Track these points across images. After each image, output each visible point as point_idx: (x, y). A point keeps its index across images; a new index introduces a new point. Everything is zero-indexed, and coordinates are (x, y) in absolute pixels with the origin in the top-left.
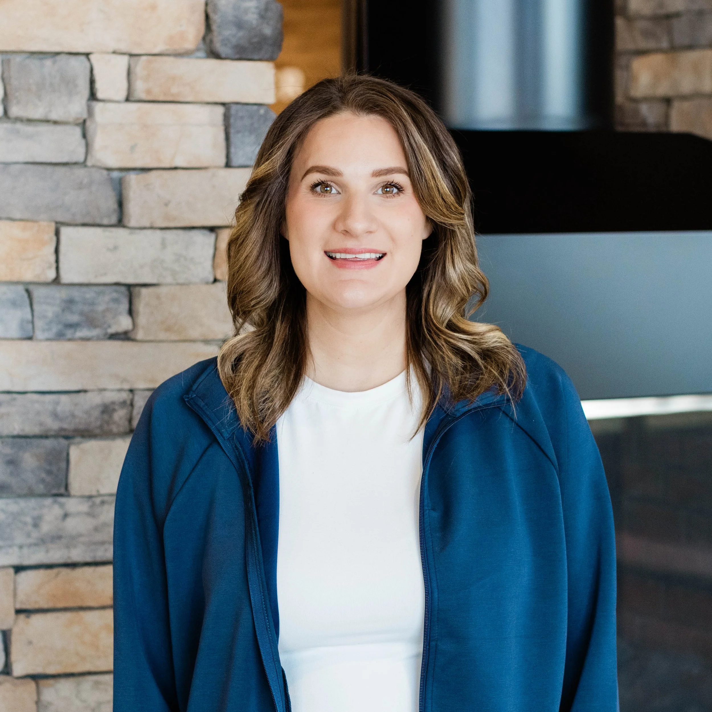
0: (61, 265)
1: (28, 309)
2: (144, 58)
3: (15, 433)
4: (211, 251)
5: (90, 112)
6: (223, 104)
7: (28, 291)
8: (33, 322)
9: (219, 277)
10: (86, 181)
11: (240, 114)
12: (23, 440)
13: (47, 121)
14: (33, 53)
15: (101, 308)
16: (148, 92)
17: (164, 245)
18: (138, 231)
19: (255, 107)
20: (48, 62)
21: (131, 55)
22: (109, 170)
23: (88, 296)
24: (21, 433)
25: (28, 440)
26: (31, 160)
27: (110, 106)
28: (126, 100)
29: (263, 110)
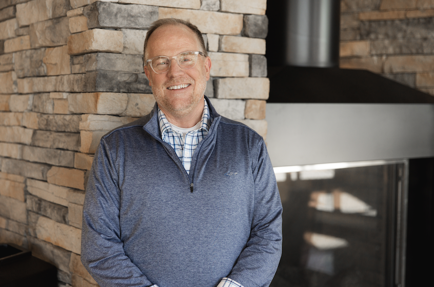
2: (225, 36)
4: (243, 108)
6: (248, 54)
9: (246, 117)
11: (255, 58)
16: (226, 48)
17: (229, 105)
18: (221, 100)
19: (259, 56)
21: (220, 35)
27: (213, 53)
28: (218, 51)
29: (262, 57)
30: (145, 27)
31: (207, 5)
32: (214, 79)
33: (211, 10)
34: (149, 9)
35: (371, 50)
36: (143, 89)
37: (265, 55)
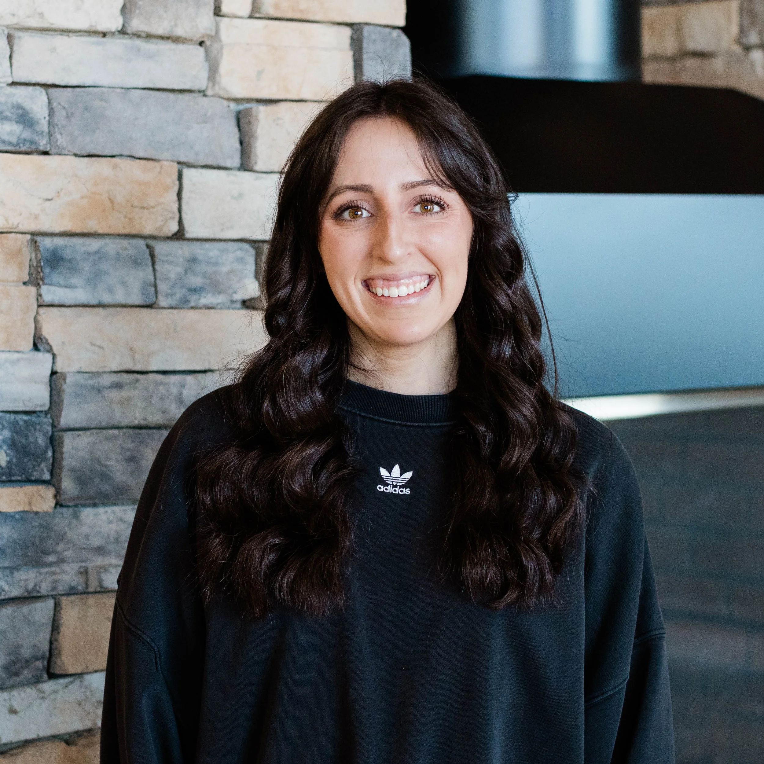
0: (184, 216)
1: (150, 268)
3: (136, 422)
5: (217, 28)
6: (351, 25)
7: (148, 246)
8: (155, 286)
10: (209, 113)
11: (373, 36)
12: (144, 431)
13: (169, 38)
15: (224, 269)
16: (277, 6)
18: (264, 175)
19: (388, 30)
22: (229, 99)
23: (211, 254)
24: (143, 423)
25: (150, 431)
26: (151, 86)
27: (236, 21)
28: (251, 17)
29: (396, 33)
32: (241, 107)
35: (742, 31)
36: (14, 140)
37: (405, 30)
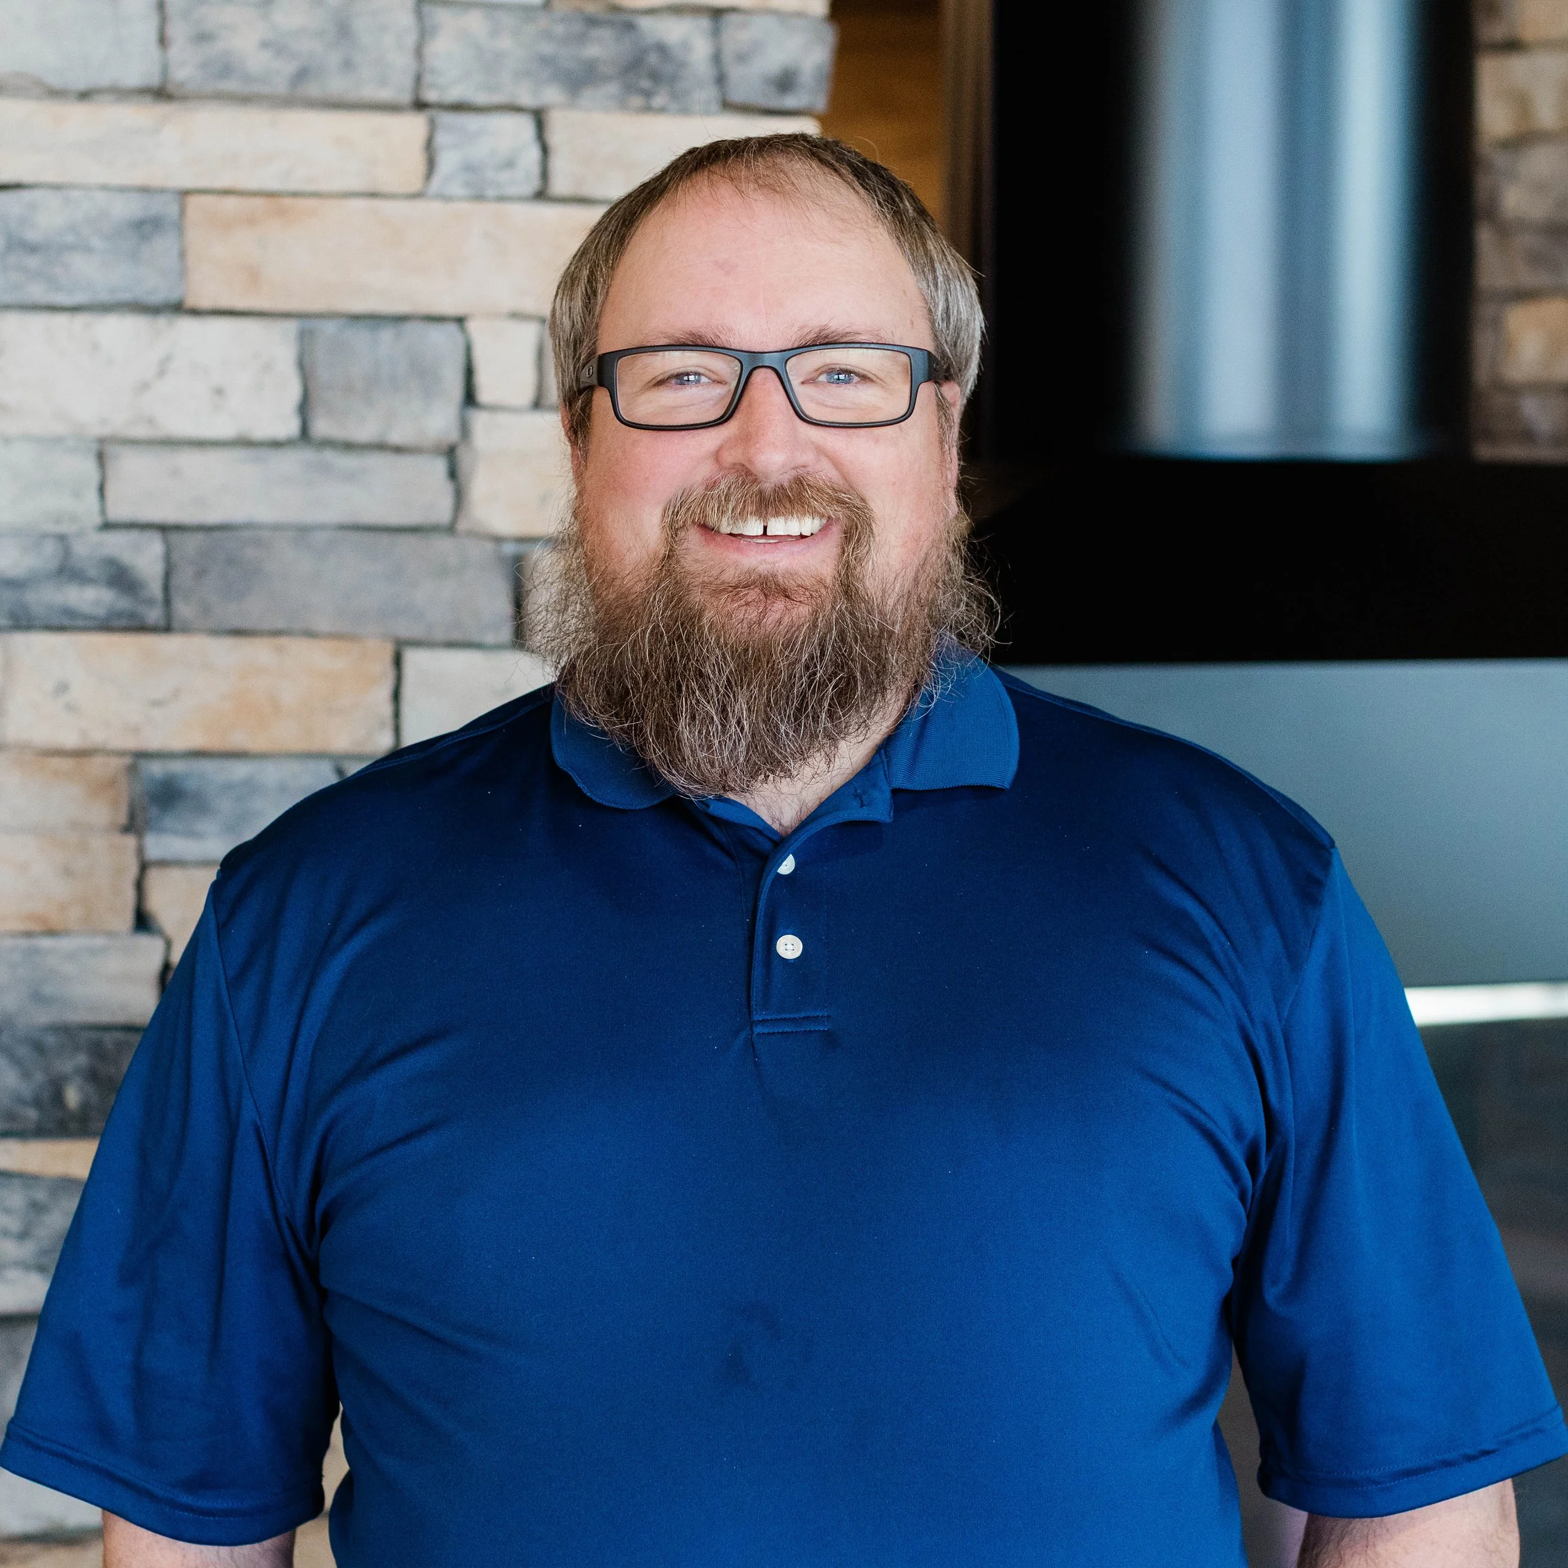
0: (404, 721)
5: (465, 430)
10: (453, 560)
13: (381, 447)
14: (356, 318)
20: (386, 335)
22: (498, 540)
27: (502, 418)
28: (535, 406)
30: (104, 297)
31: (470, 168)
32: (514, 550)
33: (491, 192)
34: (126, 208)
